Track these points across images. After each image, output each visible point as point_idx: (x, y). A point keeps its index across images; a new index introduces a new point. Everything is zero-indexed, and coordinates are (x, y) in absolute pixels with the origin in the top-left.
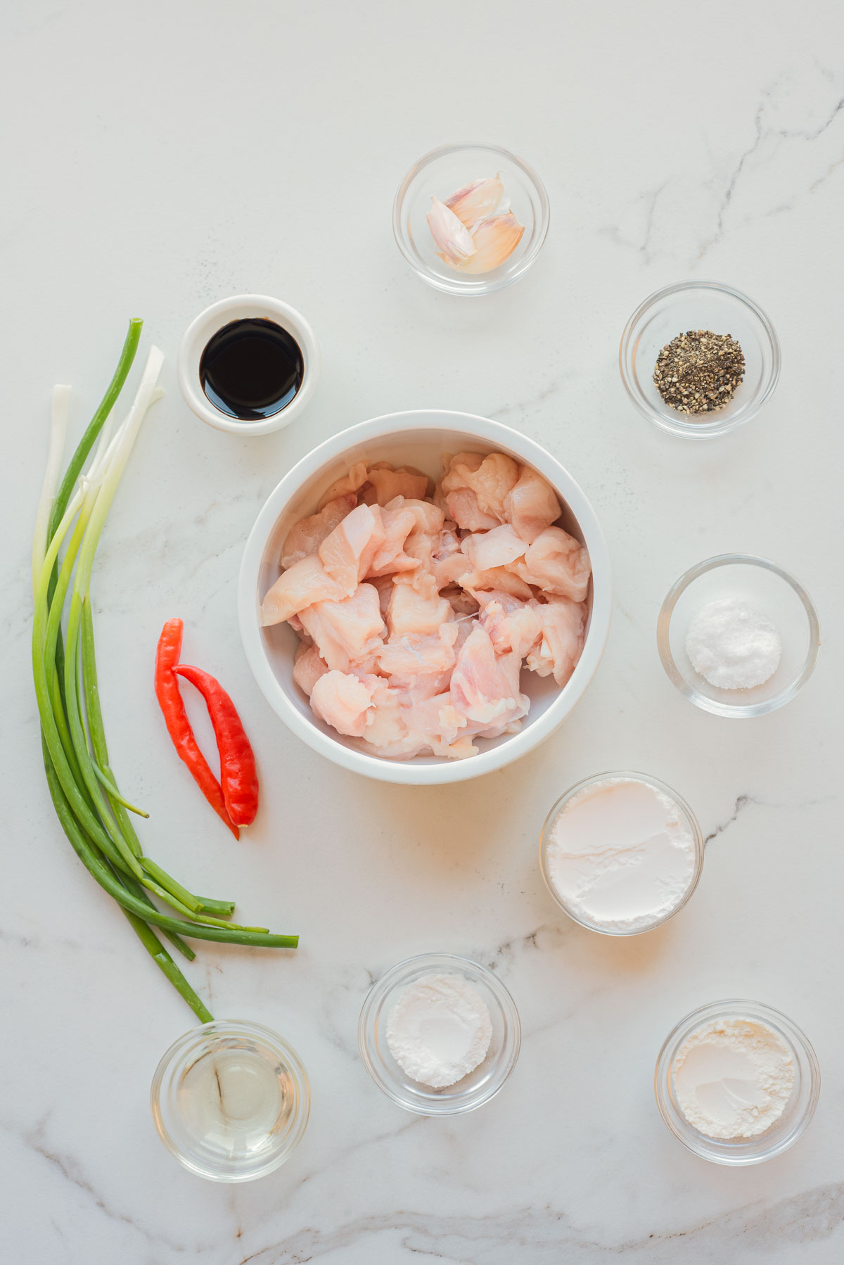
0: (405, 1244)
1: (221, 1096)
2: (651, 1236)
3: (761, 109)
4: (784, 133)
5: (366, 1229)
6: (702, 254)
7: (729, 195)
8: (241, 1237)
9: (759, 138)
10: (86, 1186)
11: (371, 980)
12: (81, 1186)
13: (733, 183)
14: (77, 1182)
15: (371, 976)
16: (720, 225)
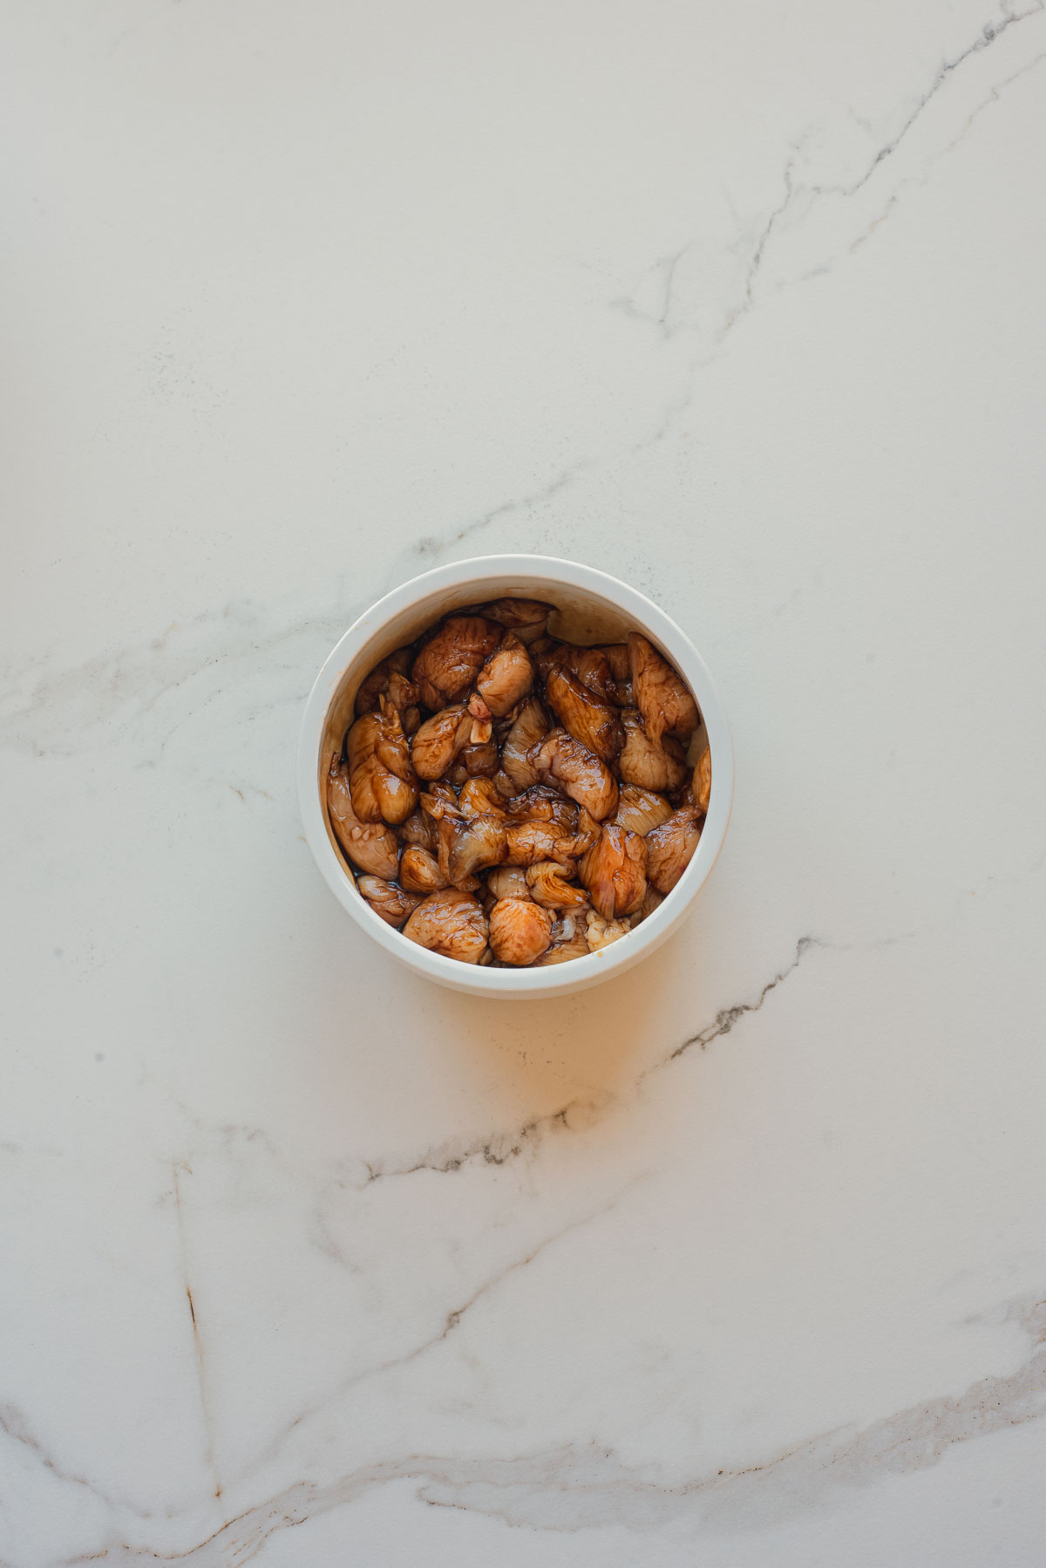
0: (421, 1496)
1: (194, 1320)
2: (720, 1473)
3: (790, 165)
4: (817, 189)
5: (374, 1479)
6: (729, 324)
7: (757, 258)
8: (221, 1495)
9: (789, 196)
10: (31, 1442)
11: (371, 1175)
12: (24, 1442)
13: (762, 245)
14: (21, 1438)
15: (370, 1170)
16: (749, 292)
